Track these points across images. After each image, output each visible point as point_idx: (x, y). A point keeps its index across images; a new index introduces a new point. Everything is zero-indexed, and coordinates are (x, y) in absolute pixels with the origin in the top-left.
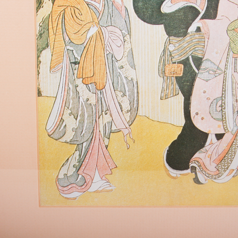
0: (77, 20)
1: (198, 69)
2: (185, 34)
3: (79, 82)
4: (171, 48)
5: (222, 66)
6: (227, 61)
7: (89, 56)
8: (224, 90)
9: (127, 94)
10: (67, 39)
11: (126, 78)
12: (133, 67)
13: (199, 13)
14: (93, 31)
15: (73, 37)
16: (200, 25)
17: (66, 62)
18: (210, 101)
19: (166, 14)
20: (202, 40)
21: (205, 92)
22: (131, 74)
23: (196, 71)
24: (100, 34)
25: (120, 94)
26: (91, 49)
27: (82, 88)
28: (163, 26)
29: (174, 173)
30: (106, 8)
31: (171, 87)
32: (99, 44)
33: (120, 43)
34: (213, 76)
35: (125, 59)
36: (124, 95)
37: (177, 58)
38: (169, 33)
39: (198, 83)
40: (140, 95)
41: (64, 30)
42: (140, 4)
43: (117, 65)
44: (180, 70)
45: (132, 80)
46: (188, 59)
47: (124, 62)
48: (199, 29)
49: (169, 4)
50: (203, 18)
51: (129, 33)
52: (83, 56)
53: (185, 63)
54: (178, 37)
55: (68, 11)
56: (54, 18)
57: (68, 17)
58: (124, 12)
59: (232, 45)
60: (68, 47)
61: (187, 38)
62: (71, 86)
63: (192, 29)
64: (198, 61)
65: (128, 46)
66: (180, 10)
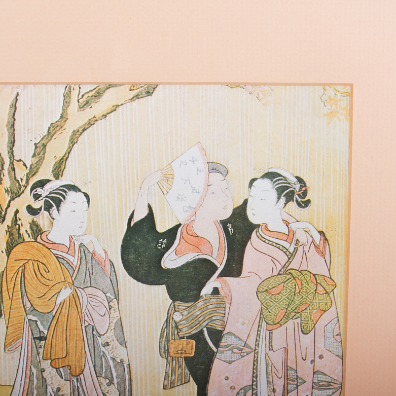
0: (42, 280)
1: (217, 346)
2: (197, 297)
3: (46, 365)
4: (177, 317)
5: (251, 342)
6: (258, 335)
7: (60, 329)
8: (255, 376)
9: (115, 381)
10: (28, 305)
11: (113, 359)
12: (123, 343)
13: (216, 268)
14: (66, 294)
15: (36, 302)
16: (218, 285)
17: (27, 337)
18: (235, 392)
19: (168, 271)
20: (221, 306)
21: (227, 379)
22: (121, 353)
23: (214, 349)
24: (75, 297)
25: (105, 382)
26: (63, 319)
27: (50, 373)
28: (164, 286)
30: (84, 262)
31: (178, 372)
32: (74, 311)
33: (103, 311)
34: (238, 356)
35: (111, 333)
36: (111, 383)
37: (185, 331)
38: (174, 296)
39: (218, 366)
40: (134, 383)
41: (24, 293)
42: (132, 257)
43: (100, 341)
44: (190, 348)
45: (122, 361)
46: (201, 332)
47: (110, 336)
48: (216, 291)
49: (173, 256)
50: (221, 275)
51: (117, 297)
52: (52, 329)
53: (198, 337)
54: (187, 302)
55: (29, 266)
56: (10, 276)
57: (29, 275)
58: (108, 267)
59: (265, 313)
60: (30, 317)
61: (200, 303)
62: (34, 370)
63: (207, 290)
64: (217, 336)
65: (115, 314)
66: (188, 265)
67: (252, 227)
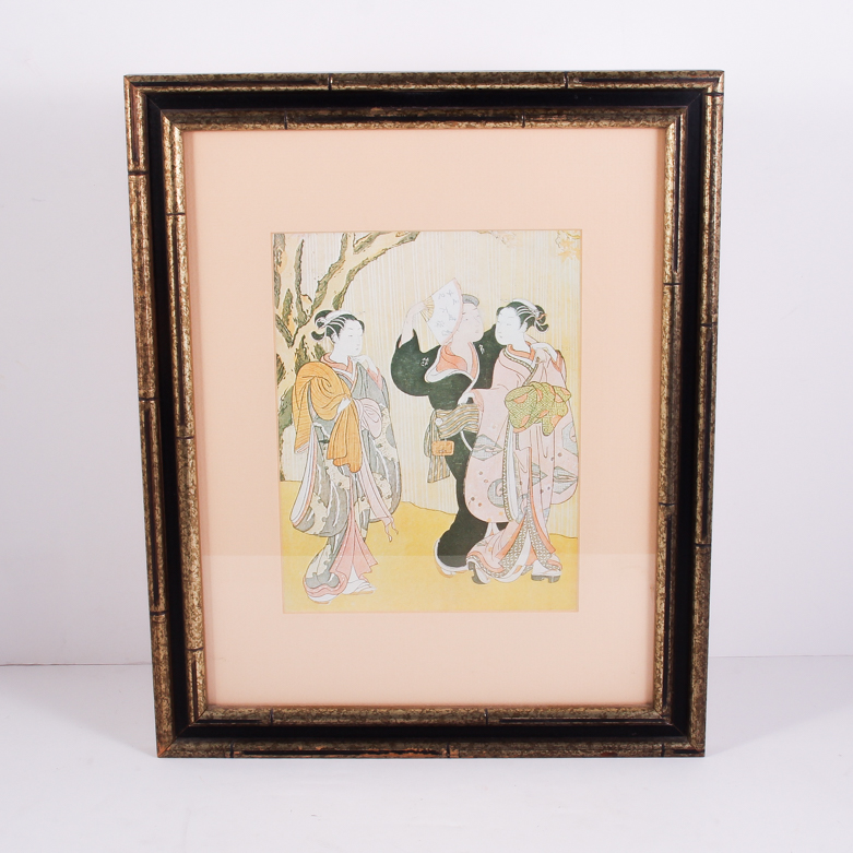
0: (326, 393)
1: (472, 446)
2: (455, 406)
3: (329, 463)
4: (438, 422)
5: (501, 443)
6: (507, 437)
7: (340, 434)
8: (504, 471)
9: (387, 476)
10: (314, 414)
11: (386, 458)
12: (394, 444)
13: (470, 382)
14: (345, 404)
15: (320, 411)
16: (472, 395)
17: (313, 441)
18: (488, 484)
19: (430, 385)
20: (475, 413)
21: (481, 473)
22: (392, 453)
23: (470, 449)
24: (353, 407)
25: (379, 477)
26: (343, 425)
27: (333, 470)
28: (427, 397)
29: (448, 570)
30: (360, 378)
31: (440, 468)
32: (352, 418)
33: (376, 418)
34: (490, 454)
35: (383, 437)
36: (384, 478)
37: (445, 435)
38: (435, 406)
39: (473, 463)
40: (403, 478)
41: (310, 404)
42: (400, 373)
43: (374, 443)
44: (450, 448)
45: (393, 460)
46: (459, 435)
47: (383, 439)
48: (471, 401)
49: (435, 372)
50: (475, 387)
51: (388, 406)
52: (334, 433)
53: (456, 439)
54: (446, 409)
55: (315, 382)
56: (298, 390)
57: (315, 388)
58: (380, 382)
59: (512, 418)
60: (316, 424)
61: (457, 411)
62: (319, 468)
63: (463, 400)
64: (472, 438)
65: (386, 421)
66: (447, 379)
67: (499, 348)
